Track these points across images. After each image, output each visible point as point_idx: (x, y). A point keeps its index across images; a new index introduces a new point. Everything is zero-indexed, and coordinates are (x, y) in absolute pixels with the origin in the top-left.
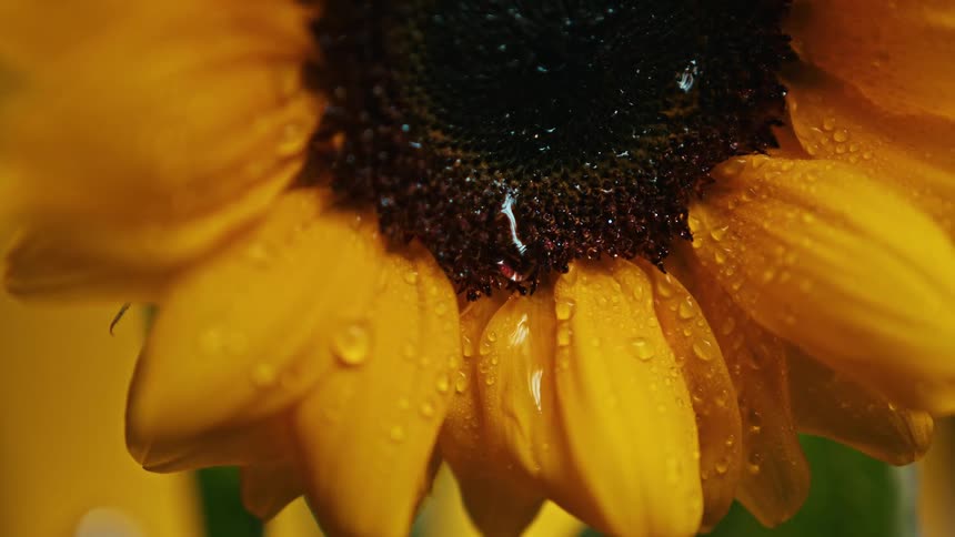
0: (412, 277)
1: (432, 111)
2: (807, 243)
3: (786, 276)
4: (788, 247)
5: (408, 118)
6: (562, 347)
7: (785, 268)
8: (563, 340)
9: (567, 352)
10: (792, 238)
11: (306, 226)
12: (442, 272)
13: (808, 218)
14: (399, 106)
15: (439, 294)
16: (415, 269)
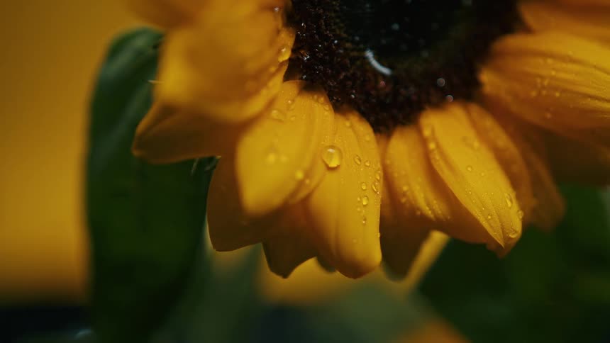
0: (348, 124)
1: (345, 32)
2: (553, 73)
3: (544, 92)
4: (542, 77)
5: (336, 37)
6: (433, 150)
7: (543, 87)
8: (432, 146)
9: (436, 152)
10: (544, 72)
11: (293, 101)
12: (364, 119)
13: (550, 61)
14: (332, 31)
15: (364, 130)
16: (348, 119)
